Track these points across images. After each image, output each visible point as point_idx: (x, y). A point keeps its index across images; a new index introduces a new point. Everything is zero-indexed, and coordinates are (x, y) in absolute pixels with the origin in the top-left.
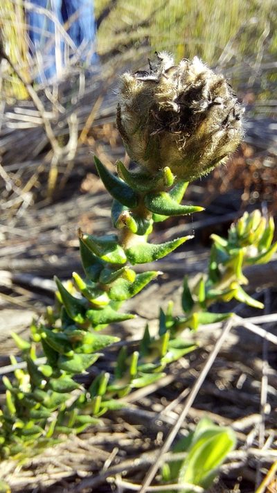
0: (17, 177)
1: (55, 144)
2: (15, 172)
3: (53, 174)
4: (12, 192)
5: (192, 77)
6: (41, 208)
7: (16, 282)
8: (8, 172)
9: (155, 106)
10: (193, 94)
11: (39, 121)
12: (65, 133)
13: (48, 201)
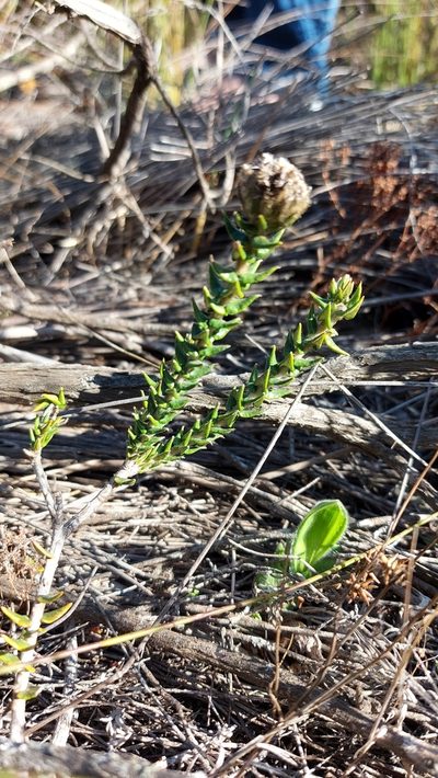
0: (156, 223)
1: (205, 185)
2: (154, 216)
3: (202, 221)
4: (149, 240)
5: (278, 168)
6: (184, 264)
7: (147, 349)
8: (145, 216)
9: (257, 183)
10: (276, 177)
11: (189, 154)
12: (221, 169)
13: (193, 255)
